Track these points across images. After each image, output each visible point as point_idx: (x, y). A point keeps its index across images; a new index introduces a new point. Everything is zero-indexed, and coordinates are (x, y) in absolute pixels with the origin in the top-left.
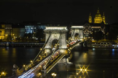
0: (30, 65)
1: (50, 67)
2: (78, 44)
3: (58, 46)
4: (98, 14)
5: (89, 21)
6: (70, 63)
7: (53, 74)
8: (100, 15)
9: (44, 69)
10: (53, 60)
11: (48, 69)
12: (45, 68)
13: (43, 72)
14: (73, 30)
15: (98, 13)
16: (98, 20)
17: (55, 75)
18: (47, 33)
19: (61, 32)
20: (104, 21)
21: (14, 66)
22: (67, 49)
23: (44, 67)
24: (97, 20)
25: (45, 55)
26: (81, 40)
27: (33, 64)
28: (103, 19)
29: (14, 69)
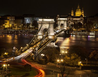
0: (26, 47)
1: (40, 49)
2: (63, 32)
3: (48, 33)
5: (72, 14)
6: (56, 46)
7: (42, 55)
8: (80, 10)
9: (36, 50)
10: (43, 43)
12: (37, 50)
13: (36, 53)
14: (59, 22)
15: (78, 8)
16: (79, 13)
17: (44, 55)
18: (40, 24)
19: (49, 23)
20: (83, 15)
21: (14, 48)
22: (54, 36)
23: (36, 49)
24: (77, 13)
26: (65, 29)
27: (29, 46)
28: (82, 13)
29: (14, 50)
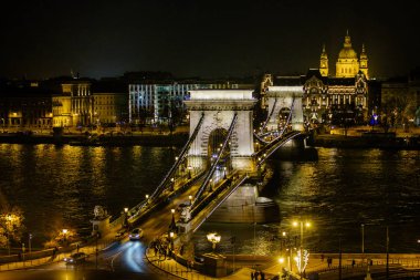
0: (144, 205)
2: (289, 143)
3: (228, 148)
4: (347, 49)
5: (322, 71)
6: (263, 200)
7: (211, 237)
8: (352, 53)
9: (183, 220)
10: (211, 191)
11: (196, 219)
12: (188, 216)
13: (183, 230)
14: (273, 100)
15: (346, 45)
16: (349, 66)
17: (218, 239)
18: (194, 109)
20: (365, 71)
21: (96, 211)
22: (254, 158)
23: (184, 213)
24: (344, 66)
25: (190, 178)
26: (298, 127)
27: (154, 202)
28: (363, 64)
29: (97, 219)
